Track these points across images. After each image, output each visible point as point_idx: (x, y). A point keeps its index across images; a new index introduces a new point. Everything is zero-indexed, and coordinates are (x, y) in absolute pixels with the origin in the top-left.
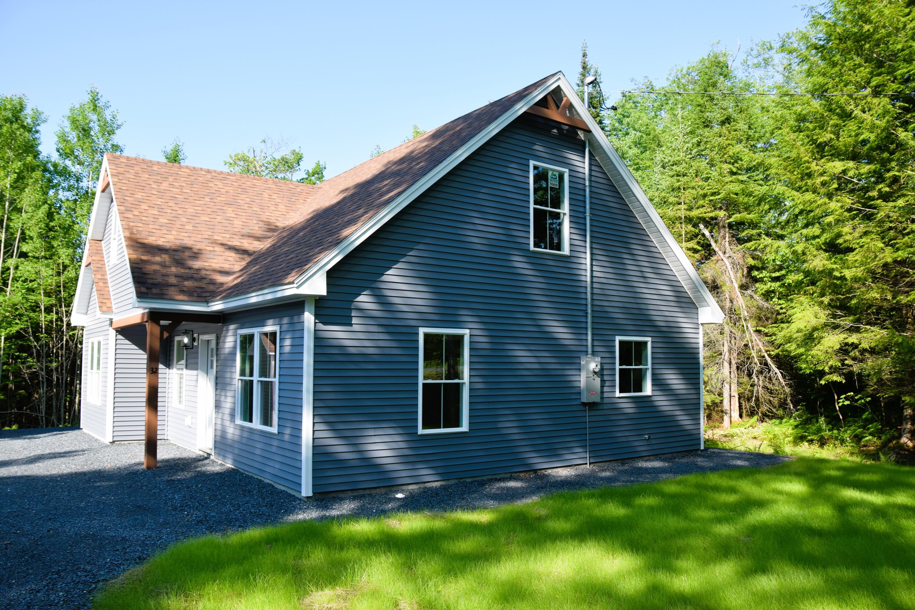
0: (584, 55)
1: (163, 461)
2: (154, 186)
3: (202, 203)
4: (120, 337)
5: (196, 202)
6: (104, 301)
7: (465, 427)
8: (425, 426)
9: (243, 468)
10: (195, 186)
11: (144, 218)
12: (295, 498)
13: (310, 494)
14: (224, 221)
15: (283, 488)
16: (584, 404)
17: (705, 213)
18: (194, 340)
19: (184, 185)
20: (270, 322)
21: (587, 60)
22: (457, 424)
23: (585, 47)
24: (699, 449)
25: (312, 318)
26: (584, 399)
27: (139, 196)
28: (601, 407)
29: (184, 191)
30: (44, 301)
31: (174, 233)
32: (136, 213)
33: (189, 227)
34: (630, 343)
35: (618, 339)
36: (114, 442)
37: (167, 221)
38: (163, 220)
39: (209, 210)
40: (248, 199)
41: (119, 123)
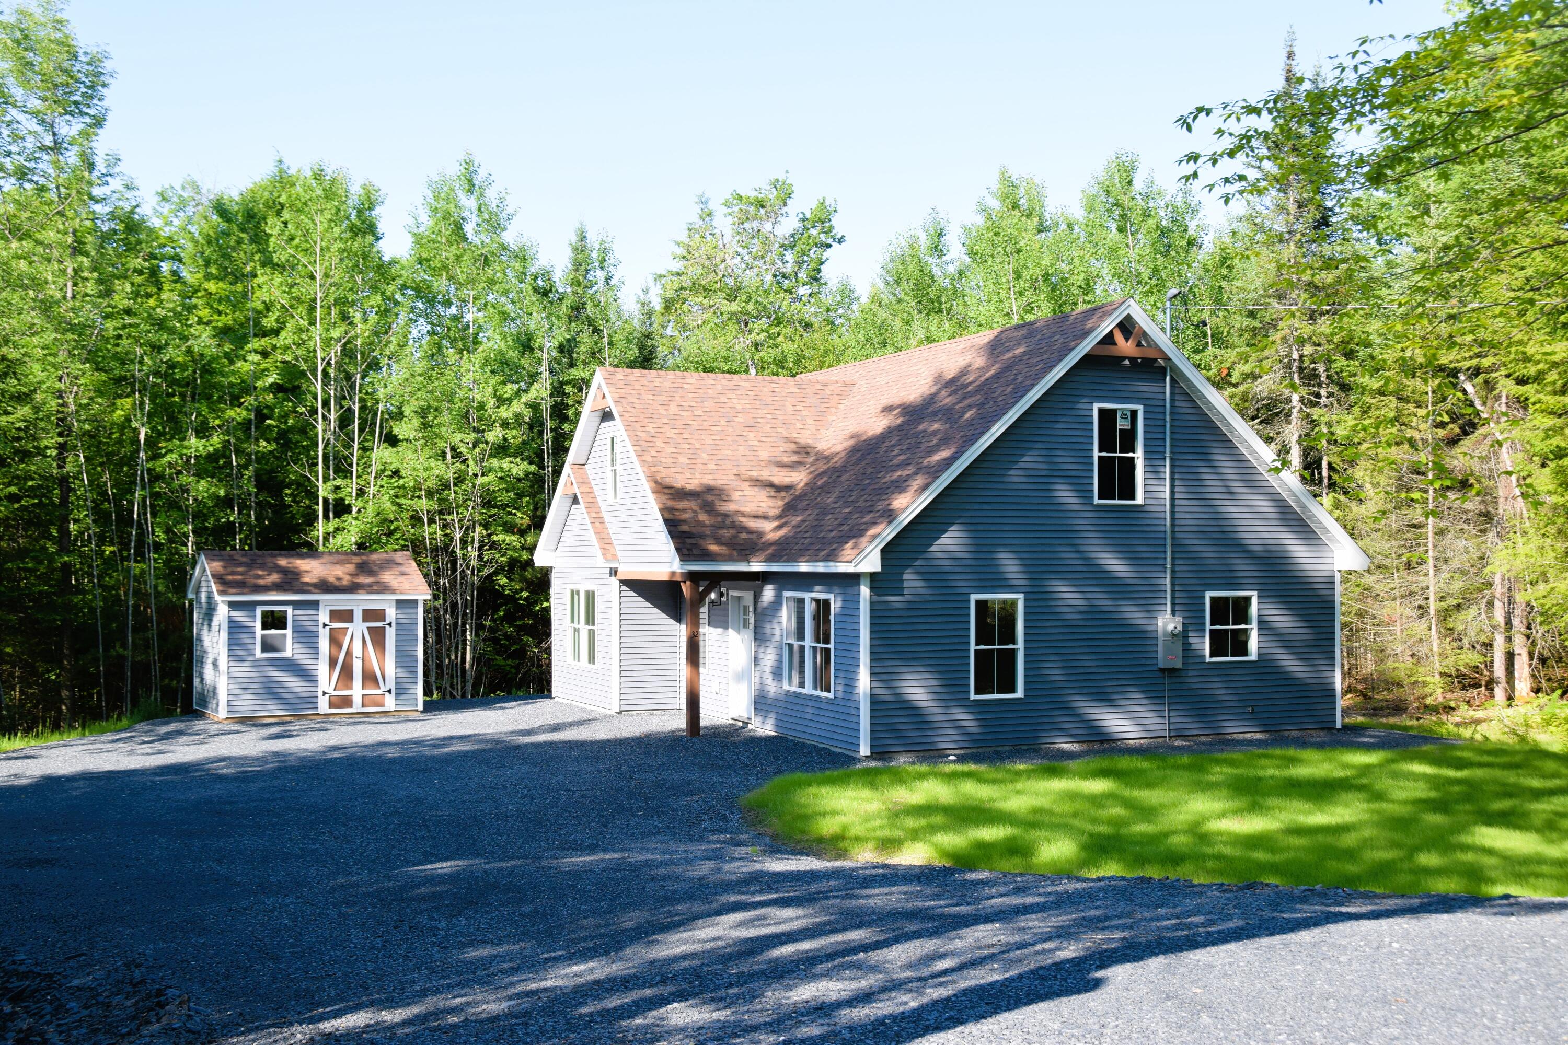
0: (1290, 55)
1: (707, 727)
2: (662, 411)
3: (719, 428)
4: (624, 588)
5: (713, 428)
6: (607, 546)
7: (1020, 693)
8: (977, 693)
9: (791, 735)
10: (706, 404)
11: (663, 460)
12: (854, 758)
13: (868, 754)
14: (747, 453)
15: (840, 751)
16: (1162, 670)
17: (1458, 362)
18: (722, 595)
19: (693, 404)
20: (818, 588)
21: (1294, 63)
22: (1013, 691)
23: (1291, 38)
24: (1334, 728)
25: (868, 591)
26: (1161, 665)
27: (650, 428)
28: (1183, 674)
29: (696, 413)
30: (424, 504)
31: (698, 475)
32: (654, 454)
33: (712, 466)
34: (1226, 599)
35: (1208, 595)
36: (621, 712)
37: (687, 461)
38: (683, 460)
39: (729, 438)
40: (769, 416)
41: (510, 210)
